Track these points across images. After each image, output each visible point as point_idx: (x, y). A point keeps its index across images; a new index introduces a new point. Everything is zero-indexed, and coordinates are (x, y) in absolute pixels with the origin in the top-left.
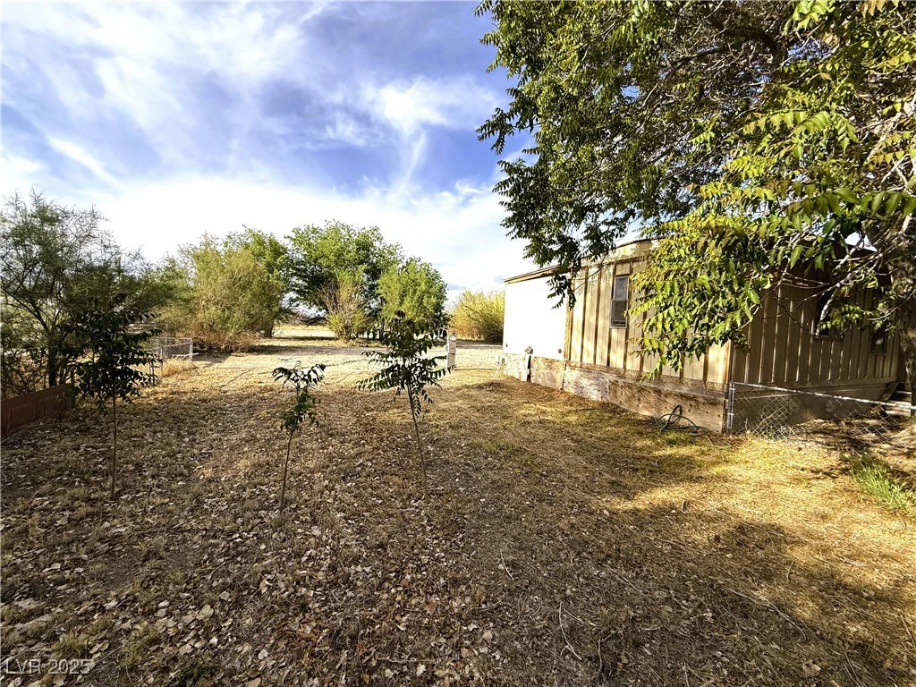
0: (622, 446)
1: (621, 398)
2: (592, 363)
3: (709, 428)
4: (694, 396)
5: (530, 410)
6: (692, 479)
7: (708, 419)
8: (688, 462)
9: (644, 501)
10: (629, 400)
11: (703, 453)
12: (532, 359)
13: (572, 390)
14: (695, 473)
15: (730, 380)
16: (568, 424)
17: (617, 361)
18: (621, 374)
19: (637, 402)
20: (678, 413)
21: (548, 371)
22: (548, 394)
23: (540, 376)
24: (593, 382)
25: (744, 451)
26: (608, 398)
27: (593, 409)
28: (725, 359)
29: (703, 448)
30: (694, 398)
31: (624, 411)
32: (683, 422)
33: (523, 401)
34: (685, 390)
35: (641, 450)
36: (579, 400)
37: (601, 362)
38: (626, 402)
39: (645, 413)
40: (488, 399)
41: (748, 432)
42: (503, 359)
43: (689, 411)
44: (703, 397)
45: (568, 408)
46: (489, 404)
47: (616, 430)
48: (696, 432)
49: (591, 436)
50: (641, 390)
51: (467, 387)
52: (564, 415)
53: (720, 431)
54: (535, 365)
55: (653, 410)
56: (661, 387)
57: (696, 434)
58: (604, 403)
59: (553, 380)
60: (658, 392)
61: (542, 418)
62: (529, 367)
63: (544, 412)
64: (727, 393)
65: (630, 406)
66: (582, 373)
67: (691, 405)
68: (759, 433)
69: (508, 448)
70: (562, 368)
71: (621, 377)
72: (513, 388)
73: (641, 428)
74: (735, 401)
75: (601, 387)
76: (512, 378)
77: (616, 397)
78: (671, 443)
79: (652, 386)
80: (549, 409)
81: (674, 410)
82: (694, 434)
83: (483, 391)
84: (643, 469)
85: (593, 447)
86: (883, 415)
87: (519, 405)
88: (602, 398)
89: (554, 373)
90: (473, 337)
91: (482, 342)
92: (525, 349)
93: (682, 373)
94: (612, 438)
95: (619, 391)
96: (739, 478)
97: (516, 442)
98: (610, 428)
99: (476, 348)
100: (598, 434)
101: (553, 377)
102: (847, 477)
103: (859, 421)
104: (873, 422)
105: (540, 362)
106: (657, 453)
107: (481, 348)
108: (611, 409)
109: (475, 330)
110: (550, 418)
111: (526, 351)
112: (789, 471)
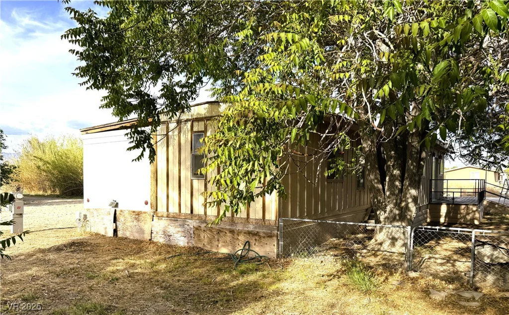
0: (205, 284)
1: (205, 240)
2: (177, 211)
3: (268, 256)
4: (258, 232)
5: (120, 265)
6: (257, 299)
7: (268, 249)
8: (255, 286)
10: (210, 242)
11: (264, 276)
12: (117, 213)
13: (160, 239)
14: (259, 294)
15: (279, 217)
16: (157, 272)
17: (199, 210)
18: (203, 219)
19: (217, 243)
20: (247, 247)
21: (135, 223)
22: (138, 246)
23: (128, 230)
24: (180, 229)
25: (290, 270)
26: (193, 243)
27: (180, 255)
28: (276, 201)
29: (265, 273)
30: (257, 234)
31: (208, 252)
32: (251, 254)
33: (109, 257)
34: (251, 228)
35: (220, 284)
36: (169, 248)
37: (186, 210)
38: (208, 244)
39: (224, 251)
40: (73, 260)
41: (293, 255)
42: (85, 216)
43: (255, 244)
44: (262, 232)
45: (157, 257)
46: (71, 266)
47: (200, 271)
48: (260, 261)
49: (179, 281)
50: (219, 232)
51: (42, 251)
52: (153, 265)
53: (275, 257)
54: (121, 219)
55: (230, 248)
56: (234, 228)
57: (261, 262)
58: (190, 248)
59: (141, 231)
60: (232, 232)
61: (131, 271)
62: (115, 220)
63: (133, 266)
64: (278, 227)
65: (212, 247)
66: (168, 222)
67: (256, 240)
68: (299, 254)
70: (149, 219)
71: (202, 223)
72: (98, 245)
73: (220, 265)
74: (283, 232)
75: (187, 234)
76: (97, 234)
77: (200, 240)
78: (243, 273)
79: (228, 227)
80: (138, 262)
81: (245, 245)
82: (259, 263)
83: (63, 254)
84: (221, 300)
85: (180, 290)
86: (366, 231)
87: (107, 264)
88: (188, 243)
89: (142, 224)
90: (45, 190)
91: (58, 197)
92: (109, 203)
93: (248, 215)
94: (197, 279)
95: (202, 235)
96: (287, 291)
97: (105, 301)
98: (195, 270)
99: (51, 204)
100: (185, 277)
101: (141, 229)
102: (344, 276)
103: (353, 236)
104: (360, 236)
105: (127, 215)
106: (232, 284)
107: (58, 204)
108: (196, 252)
109: (47, 183)
110: (139, 270)
111: (110, 205)
112: (315, 279)
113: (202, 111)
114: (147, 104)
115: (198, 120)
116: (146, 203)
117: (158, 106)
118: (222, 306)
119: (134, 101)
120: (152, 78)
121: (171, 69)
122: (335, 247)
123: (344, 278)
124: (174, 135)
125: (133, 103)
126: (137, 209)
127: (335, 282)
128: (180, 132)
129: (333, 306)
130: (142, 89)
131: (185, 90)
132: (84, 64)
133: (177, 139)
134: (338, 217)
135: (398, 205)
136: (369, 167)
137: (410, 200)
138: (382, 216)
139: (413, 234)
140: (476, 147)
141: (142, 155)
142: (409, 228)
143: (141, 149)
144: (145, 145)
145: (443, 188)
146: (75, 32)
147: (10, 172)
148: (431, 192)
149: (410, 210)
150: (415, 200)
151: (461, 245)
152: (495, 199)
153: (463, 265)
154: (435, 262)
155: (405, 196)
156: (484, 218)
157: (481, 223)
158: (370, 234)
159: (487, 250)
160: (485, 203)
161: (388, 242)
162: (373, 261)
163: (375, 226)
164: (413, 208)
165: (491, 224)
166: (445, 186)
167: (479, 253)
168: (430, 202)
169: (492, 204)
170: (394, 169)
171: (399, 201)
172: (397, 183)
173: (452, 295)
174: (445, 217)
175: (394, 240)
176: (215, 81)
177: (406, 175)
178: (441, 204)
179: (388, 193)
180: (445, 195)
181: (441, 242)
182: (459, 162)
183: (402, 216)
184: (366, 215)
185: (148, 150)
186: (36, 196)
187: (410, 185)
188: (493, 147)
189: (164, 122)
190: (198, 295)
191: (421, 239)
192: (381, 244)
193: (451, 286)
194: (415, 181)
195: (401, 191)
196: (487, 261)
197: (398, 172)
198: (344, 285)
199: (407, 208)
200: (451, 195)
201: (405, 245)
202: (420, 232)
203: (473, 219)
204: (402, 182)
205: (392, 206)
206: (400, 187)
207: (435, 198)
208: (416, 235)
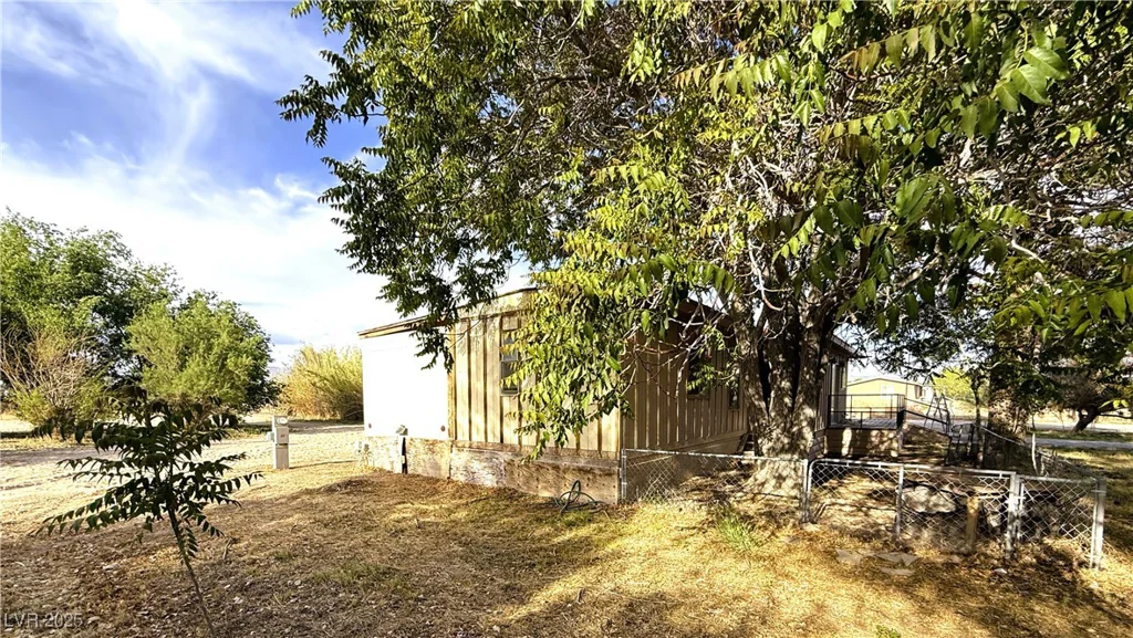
0: (519, 539)
1: (519, 481)
2: (483, 440)
3: (605, 501)
4: (591, 469)
5: (405, 512)
6: (589, 563)
7: (605, 493)
8: (586, 544)
9: (539, 602)
10: (527, 482)
11: (601, 530)
12: (407, 442)
13: (460, 478)
14: (592, 555)
15: (622, 447)
16: (456, 522)
17: (511, 438)
18: (517, 451)
19: (536, 483)
20: (577, 490)
21: (429, 456)
22: (430, 486)
23: (420, 465)
24: (485, 464)
25: (636, 521)
26: (505, 482)
27: (487, 498)
28: (616, 425)
29: (602, 525)
30: (590, 471)
31: (523, 495)
32: (583, 499)
33: (395, 501)
34: (582, 463)
35: (539, 540)
36: (472, 487)
37: (493, 439)
39: (545, 494)
40: (342, 505)
41: (640, 500)
42: (367, 446)
43: (587, 485)
44: (596, 469)
46: (345, 513)
47: (513, 521)
48: (595, 508)
49: (483, 534)
50: (539, 467)
51: (309, 492)
52: (450, 511)
53: (616, 503)
54: (411, 450)
55: (553, 489)
56: (559, 463)
57: (595, 510)
58: (500, 489)
59: (437, 467)
60: (556, 468)
61: (422, 520)
62: (404, 452)
63: (424, 513)
64: (620, 461)
65: (529, 488)
66: (472, 454)
67: (588, 479)
68: (649, 498)
69: (370, 572)
70: (447, 451)
71: (517, 455)
72: (381, 485)
73: (540, 514)
74: (627, 468)
75: (496, 471)
76: (381, 470)
77: (513, 479)
78: (570, 525)
79: (551, 462)
80: (431, 508)
81: (574, 486)
82: (593, 511)
83: (336, 495)
84: (540, 563)
85: (485, 547)
86: (740, 466)
87: (389, 508)
88: (497, 482)
89: (437, 458)
90: (323, 414)
91: (338, 422)
92: (397, 429)
93: (578, 444)
94: (508, 532)
95: (516, 471)
96: (632, 551)
97: (382, 561)
98: (506, 520)
99: (329, 431)
100: (491, 530)
101: (436, 464)
102: (713, 530)
103: (723, 473)
104: (733, 473)
105: (419, 445)
106: (556, 540)
107: (337, 431)
108: (506, 495)
109: (325, 405)
110: (432, 519)
111: (398, 432)
112: (672, 534)
113: (515, 302)
114: (439, 293)
115: (510, 314)
116: (443, 429)
117: (453, 296)
118: (540, 570)
119: (422, 290)
120: (446, 258)
121: (471, 245)
122: (699, 489)
123: (713, 533)
124: (476, 333)
126: (431, 437)
127: (700, 538)
128: (485, 331)
129: (696, 574)
130: (433, 273)
131: (490, 271)
132: (351, 238)
133: (481, 341)
134: (702, 448)
135: (786, 431)
136: (747, 377)
137: (804, 424)
138: (766, 446)
139: (811, 471)
140: (896, 349)
141: (434, 361)
142: (806, 462)
143: (432, 355)
144: (438, 349)
145: (845, 408)
146: (338, 193)
147: (278, 391)
148: (829, 412)
149: (803, 438)
150: (812, 423)
151: (876, 485)
152: (920, 422)
153: (883, 515)
154: (840, 510)
155: (797, 417)
156: (903, 448)
157: (900, 455)
158: (746, 471)
159: (920, 494)
160: (905, 427)
161: (773, 482)
162: (751, 508)
163: (756, 460)
164: (808, 434)
165: (915, 456)
166: (848, 405)
167: (908, 499)
168: (828, 427)
169: (914, 428)
170: (782, 379)
171: (788, 425)
172: (787, 400)
173: (869, 557)
174: (850, 447)
175: (780, 479)
176: (534, 262)
177: (799, 388)
178: (844, 429)
179: (773, 414)
180: (848, 417)
181: (845, 481)
182: (873, 371)
183: (793, 448)
184: (740, 444)
186: (312, 421)
187: (805, 402)
188: (917, 348)
189: (464, 320)
190: (508, 554)
191: (820, 477)
192: (763, 484)
193: (866, 545)
194: (812, 396)
195: (791, 410)
196: (921, 509)
197: (788, 384)
198: (713, 542)
199: (800, 435)
200: (858, 417)
201: (797, 486)
202: (822, 467)
203: (889, 450)
204: (793, 398)
205: (779, 431)
206: (790, 405)
207: (834, 422)
208: (816, 471)
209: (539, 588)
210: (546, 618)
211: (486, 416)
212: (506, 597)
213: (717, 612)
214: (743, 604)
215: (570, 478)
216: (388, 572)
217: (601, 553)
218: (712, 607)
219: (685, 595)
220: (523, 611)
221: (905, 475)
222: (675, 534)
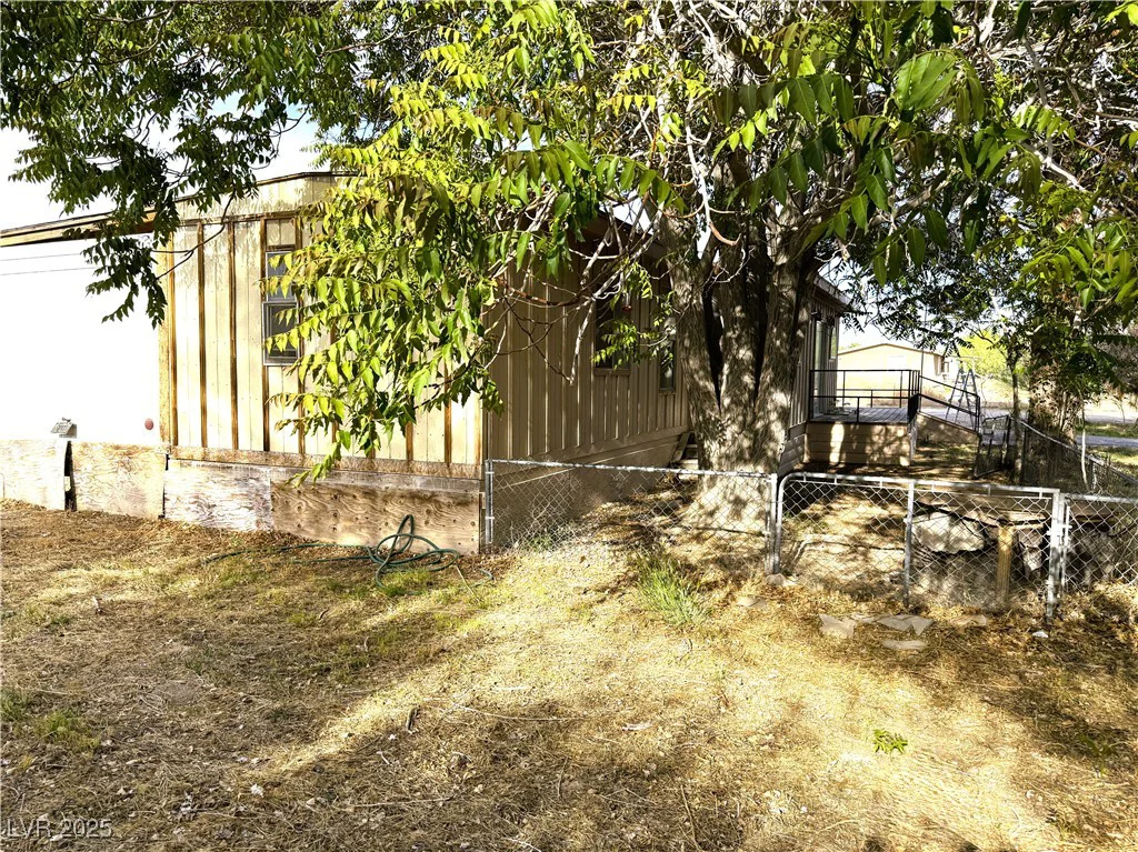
0: (299, 626)
1: (301, 520)
2: (229, 445)
3: (458, 548)
4: (433, 494)
5: (76, 585)
6: (428, 659)
7: (458, 533)
8: (425, 625)
10: (315, 520)
12: (75, 450)
13: (185, 515)
14: (434, 645)
15: (486, 457)
16: (176, 600)
17: (284, 442)
18: (296, 465)
19: (331, 522)
20: (408, 530)
21: (122, 475)
22: (127, 534)
23: (103, 493)
24: (237, 490)
25: (510, 581)
26: (271, 523)
27: (238, 553)
28: (476, 419)
29: (451, 591)
30: (432, 498)
31: (308, 544)
32: (418, 547)
33: (49, 564)
34: (417, 484)
35: (338, 624)
36: (209, 535)
37: (251, 442)
38: (311, 524)
39: (350, 539)
41: (516, 545)
43: (427, 523)
44: (443, 494)
45: (181, 561)
47: (287, 591)
48: (439, 562)
50: (338, 494)
52: (165, 580)
53: (476, 552)
54: (84, 466)
55: (364, 532)
56: (375, 484)
57: (439, 566)
58: (262, 535)
59: (140, 498)
60: (370, 494)
61: (107, 598)
62: (69, 469)
63: (113, 584)
64: (483, 480)
65: (319, 531)
66: (207, 472)
67: (428, 512)
68: (531, 543)
70: (157, 467)
71: (296, 473)
72: (20, 534)
73: (339, 576)
74: (495, 492)
75: (257, 503)
76: (19, 504)
77: (288, 516)
78: (396, 594)
79: (359, 483)
80: (126, 574)
81: (402, 526)
82: (436, 567)
84: (339, 666)
85: (234, 644)
86: (677, 484)
87: (39, 579)
88: (258, 523)
89: (138, 479)
92: (52, 425)
93: (410, 452)
94: (278, 613)
95: (294, 502)
96: (501, 633)
97: (24, 682)
98: (274, 591)
100: (248, 611)
101: (137, 490)
102: (634, 590)
103: (651, 497)
104: (666, 495)
105: (99, 455)
106: (370, 622)
108: (279, 546)
110: (129, 595)
111: (55, 431)
112: (569, 599)
113: (291, 195)
114: (141, 172)
115: (280, 217)
116: (150, 426)
117: (170, 178)
118: (340, 679)
119: (106, 163)
120: (156, 107)
121: (205, 86)
122: (612, 522)
123: (633, 595)
124: (216, 251)
125: (103, 168)
126: (126, 441)
127: (613, 606)
128: (232, 250)
129: (607, 665)
130: (129, 133)
131: (242, 136)
133: (226, 265)
134: (618, 456)
135: (746, 427)
136: (687, 343)
137: (773, 416)
138: (714, 449)
139: (782, 491)
140: (906, 301)
141: (129, 303)
142: (774, 477)
143: (126, 289)
144: (138, 279)
145: (835, 389)
148: (811, 396)
149: (772, 438)
150: (784, 415)
151: (877, 511)
152: (940, 412)
153: (887, 558)
154: (827, 552)
155: (763, 407)
156: (917, 452)
157: (913, 463)
158: (687, 490)
159: (938, 524)
160: (920, 419)
161: (726, 509)
162: (695, 552)
163: (700, 476)
164: (778, 431)
165: (932, 465)
166: (839, 385)
167: (921, 532)
168: (809, 420)
169: (933, 422)
170: (740, 347)
171: (749, 419)
172: (747, 379)
173: (866, 625)
174: (841, 452)
175: (739, 503)
176: (325, 126)
177: (766, 360)
178: (833, 423)
179: (726, 401)
180: (839, 405)
181: (834, 506)
183: (756, 454)
184: (678, 448)
185: (143, 292)
187: (774, 383)
188: (935, 299)
189: (191, 223)
190: (279, 654)
191: (796, 500)
192: (711, 514)
193: (863, 606)
194: (785, 373)
195: (754, 394)
196: (940, 547)
197: (749, 354)
198: (634, 611)
199: (767, 434)
200: (853, 404)
201: (763, 515)
202: (797, 486)
203: (898, 454)
204: (757, 375)
205: (735, 428)
206: (752, 387)
207: (818, 413)
208: (788, 491)
209: (337, 710)
210: (350, 764)
211: (235, 401)
212: (277, 732)
213: (639, 727)
214: (680, 712)
215: (396, 510)
216: (37, 703)
217: (449, 641)
218: (631, 721)
219: (590, 702)
220: (308, 755)
221: (916, 495)
222: (575, 600)
